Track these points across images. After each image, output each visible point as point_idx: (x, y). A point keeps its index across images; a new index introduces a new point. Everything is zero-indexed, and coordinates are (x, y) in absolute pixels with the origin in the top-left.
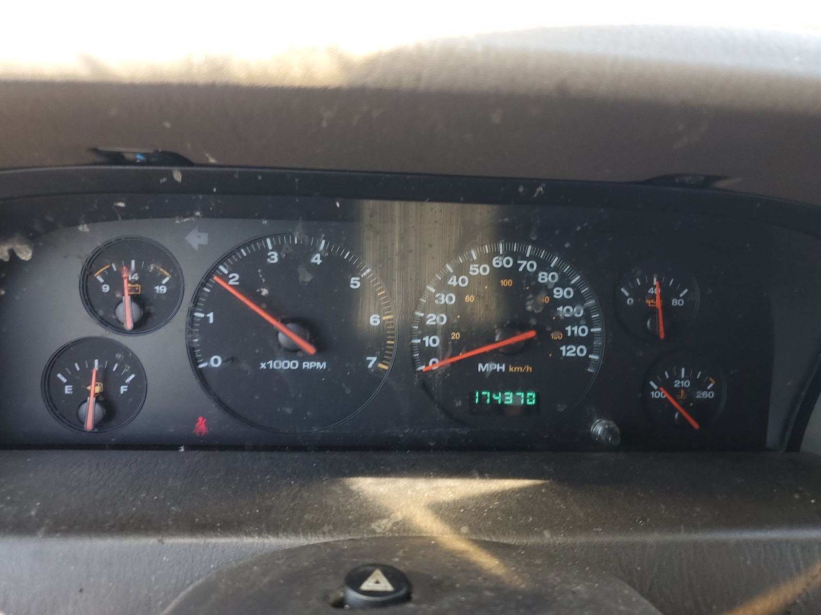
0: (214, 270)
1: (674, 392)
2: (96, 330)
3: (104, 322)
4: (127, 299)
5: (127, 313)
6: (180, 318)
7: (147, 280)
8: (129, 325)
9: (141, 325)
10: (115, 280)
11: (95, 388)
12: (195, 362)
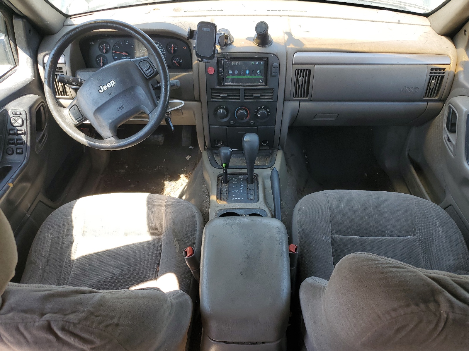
0: (114, 45)
1: (176, 61)
2: (101, 53)
3: (102, 52)
4: (104, 49)
5: (104, 51)
6: (111, 52)
7: (106, 47)
8: (105, 53)
9: (106, 53)
10: (103, 47)
11: (102, 61)
12: (113, 57)
